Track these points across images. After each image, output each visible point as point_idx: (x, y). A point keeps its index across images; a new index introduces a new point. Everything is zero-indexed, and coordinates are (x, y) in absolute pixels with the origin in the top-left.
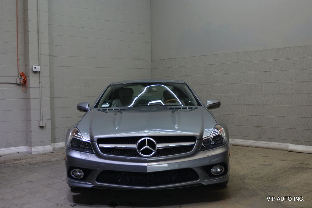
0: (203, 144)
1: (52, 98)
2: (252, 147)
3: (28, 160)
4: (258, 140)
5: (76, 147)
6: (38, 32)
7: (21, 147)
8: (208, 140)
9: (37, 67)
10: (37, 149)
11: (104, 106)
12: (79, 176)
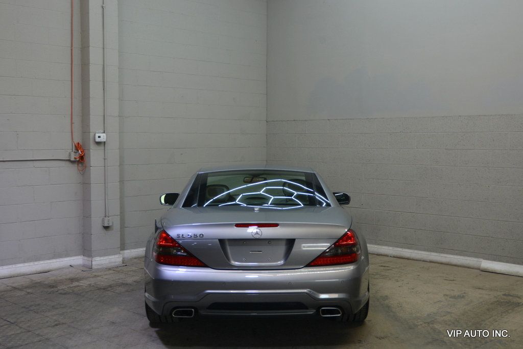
4: (433, 252)
6: (104, 82)
7: (75, 258)
9: (101, 135)
10: (99, 262)
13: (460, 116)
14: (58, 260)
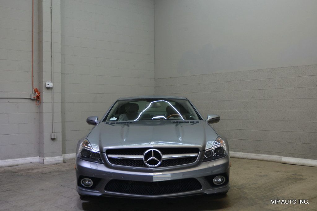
0: (205, 156)
1: (63, 112)
2: (247, 159)
3: (41, 170)
4: (253, 153)
5: (86, 158)
6: (52, 52)
7: (34, 158)
8: (210, 152)
9: (50, 83)
10: (48, 160)
11: (111, 119)
12: (88, 185)
13: (267, 69)
14: (23, 159)
